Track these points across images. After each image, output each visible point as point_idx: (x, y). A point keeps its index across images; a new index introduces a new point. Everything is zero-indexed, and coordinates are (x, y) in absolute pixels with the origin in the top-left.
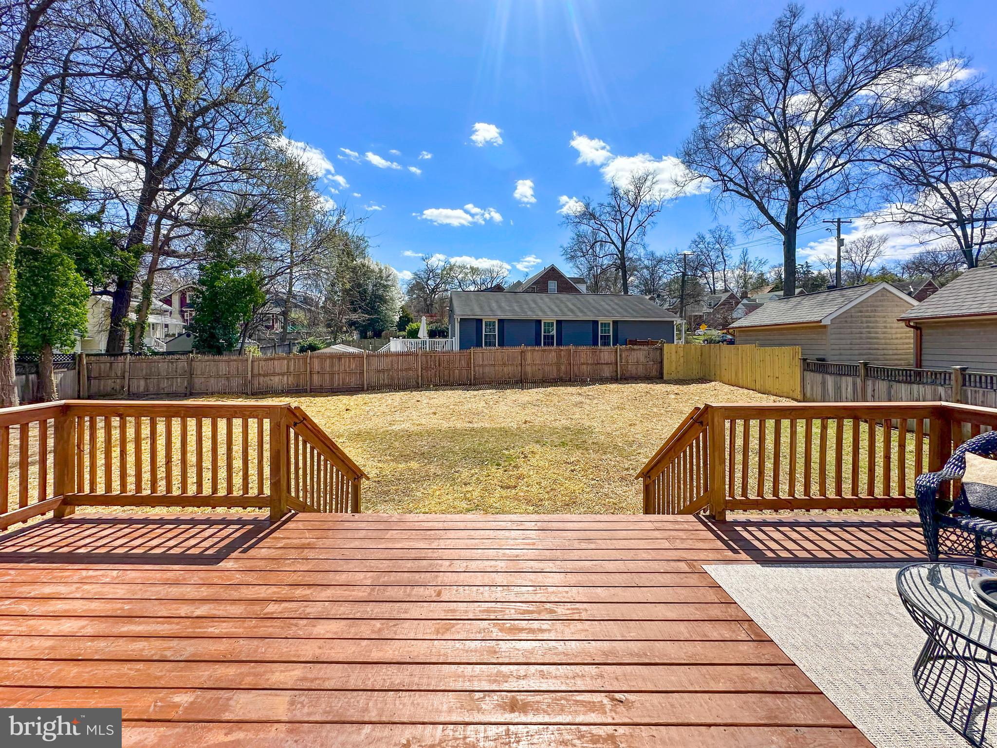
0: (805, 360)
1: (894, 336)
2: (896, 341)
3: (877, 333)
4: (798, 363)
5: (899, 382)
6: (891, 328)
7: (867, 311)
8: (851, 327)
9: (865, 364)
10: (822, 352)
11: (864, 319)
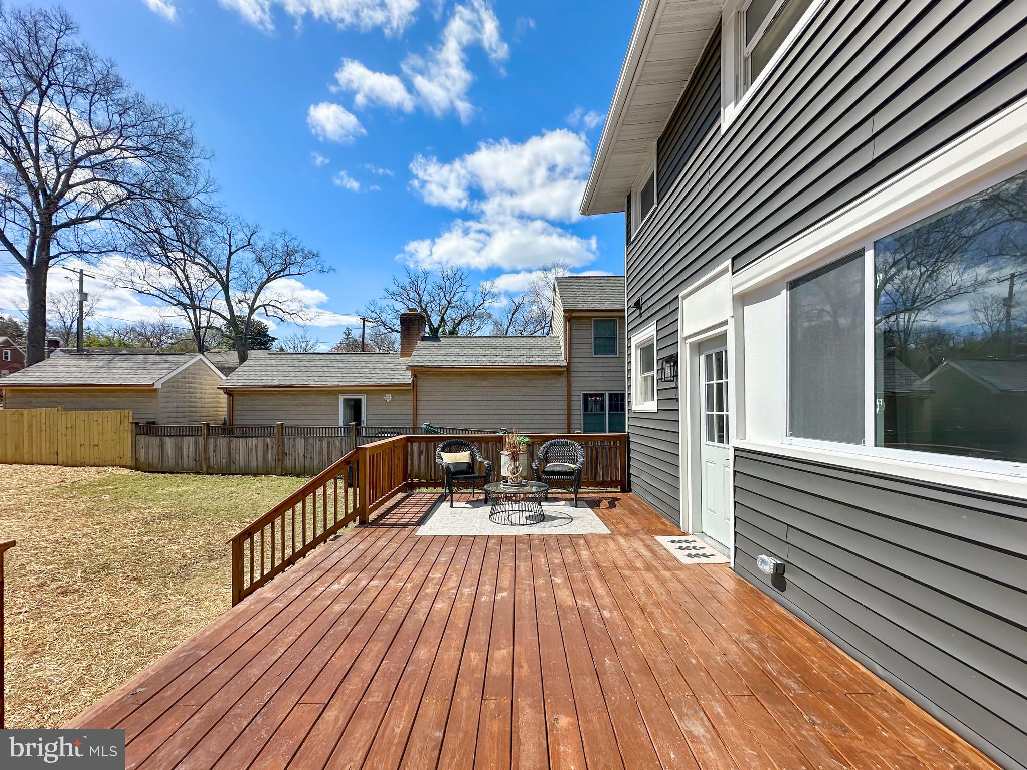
0: (137, 424)
1: (207, 400)
2: (207, 404)
3: (195, 397)
4: (127, 426)
5: (237, 437)
6: (205, 393)
7: (189, 378)
8: (177, 392)
9: (208, 425)
10: (151, 416)
11: (187, 385)
